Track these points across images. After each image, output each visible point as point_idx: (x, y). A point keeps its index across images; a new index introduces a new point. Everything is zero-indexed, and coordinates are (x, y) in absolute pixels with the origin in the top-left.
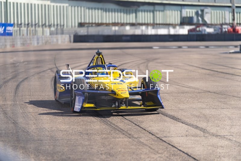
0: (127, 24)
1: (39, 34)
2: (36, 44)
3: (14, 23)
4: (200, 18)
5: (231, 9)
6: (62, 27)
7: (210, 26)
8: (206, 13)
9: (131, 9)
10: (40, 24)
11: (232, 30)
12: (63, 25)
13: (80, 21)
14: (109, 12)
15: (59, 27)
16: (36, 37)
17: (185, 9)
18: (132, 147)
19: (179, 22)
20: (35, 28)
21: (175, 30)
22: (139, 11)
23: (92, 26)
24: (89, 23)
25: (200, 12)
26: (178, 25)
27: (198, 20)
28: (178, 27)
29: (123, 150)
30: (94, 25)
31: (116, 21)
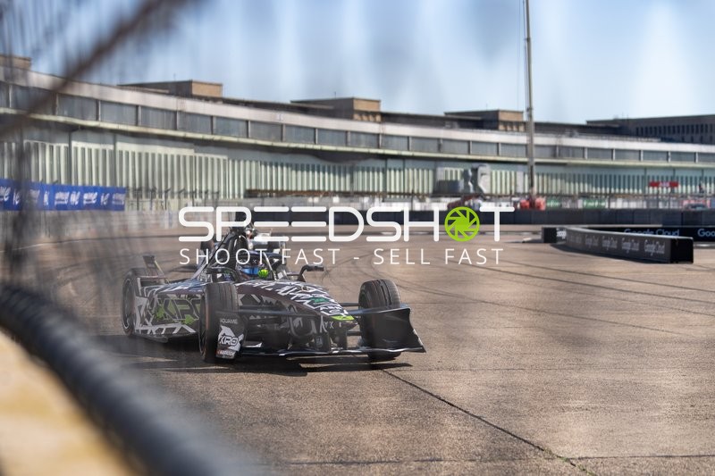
0: (335, 193)
1: (172, 209)
2: (167, 226)
3: (128, 187)
4: (470, 184)
5: (526, 168)
6: (215, 196)
7: (488, 197)
8: (482, 175)
9: (342, 165)
10: (176, 190)
11: (528, 204)
12: (218, 193)
13: (248, 187)
14: (302, 171)
15: (210, 197)
16: (167, 212)
17: (442, 166)
18: (337, 385)
19: (431, 191)
20: (166, 197)
21: (424, 204)
22: (358, 171)
23: (271, 196)
24: (266, 191)
25: (470, 173)
26: (428, 195)
27: (467, 187)
28: (428, 200)
29: (319, 390)
30: (274, 194)
31: (316, 188)
